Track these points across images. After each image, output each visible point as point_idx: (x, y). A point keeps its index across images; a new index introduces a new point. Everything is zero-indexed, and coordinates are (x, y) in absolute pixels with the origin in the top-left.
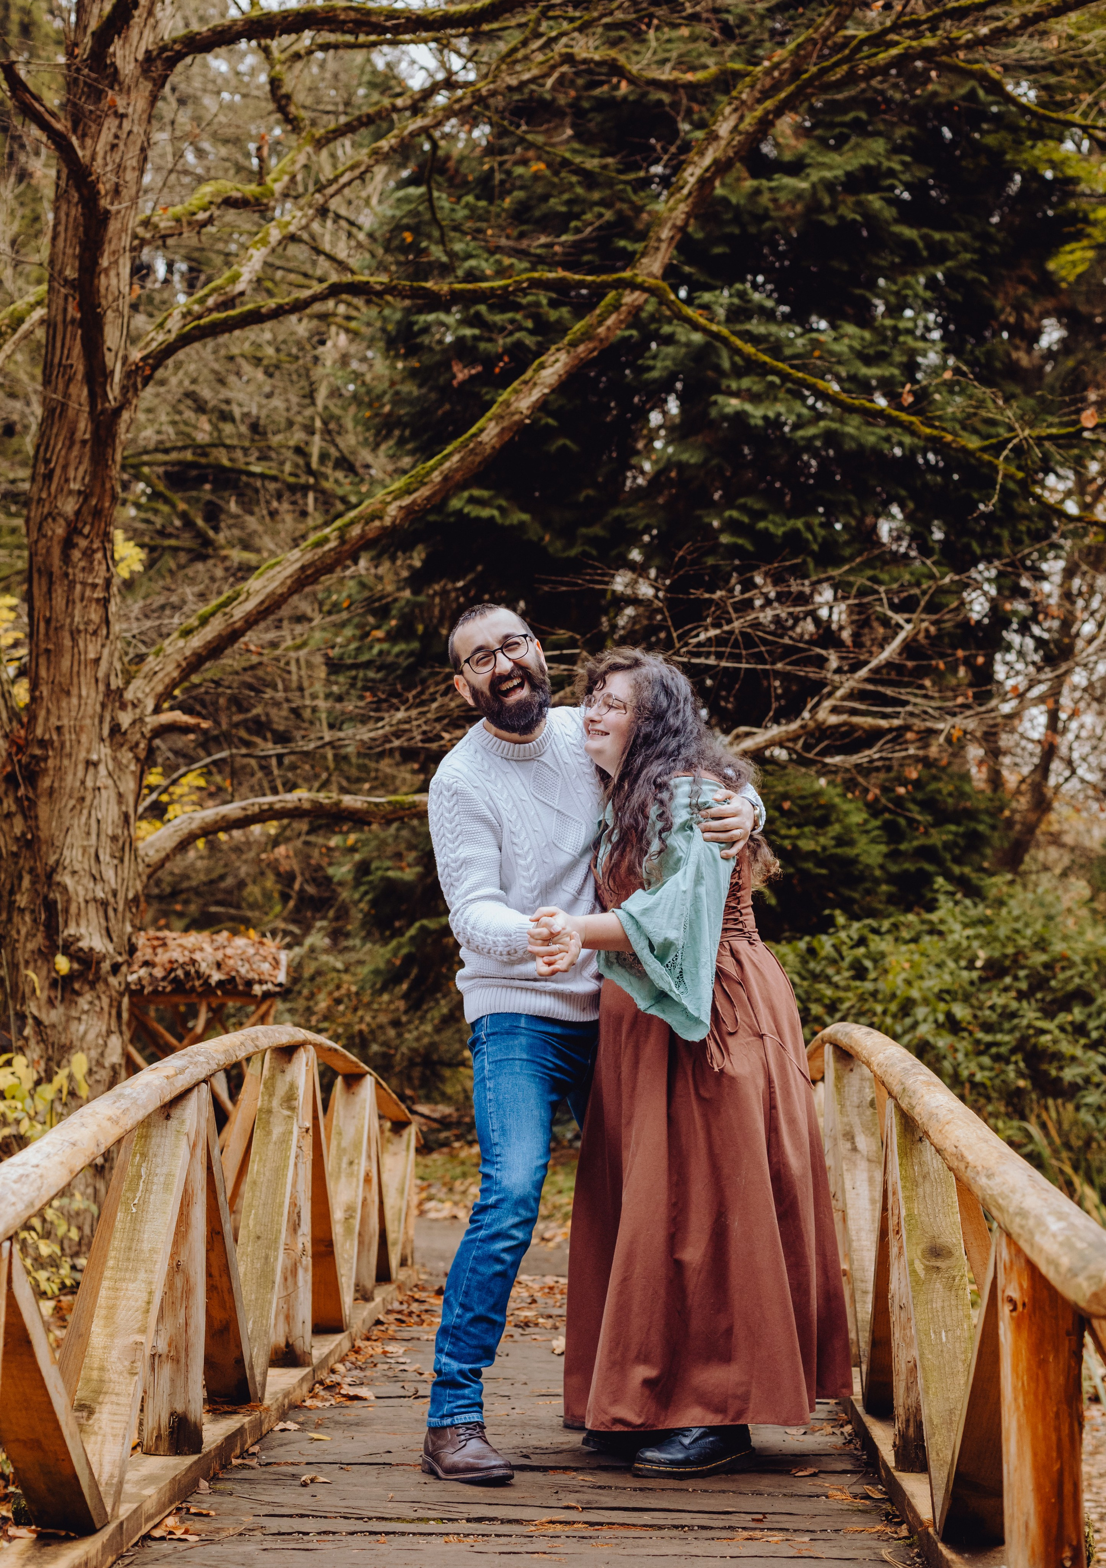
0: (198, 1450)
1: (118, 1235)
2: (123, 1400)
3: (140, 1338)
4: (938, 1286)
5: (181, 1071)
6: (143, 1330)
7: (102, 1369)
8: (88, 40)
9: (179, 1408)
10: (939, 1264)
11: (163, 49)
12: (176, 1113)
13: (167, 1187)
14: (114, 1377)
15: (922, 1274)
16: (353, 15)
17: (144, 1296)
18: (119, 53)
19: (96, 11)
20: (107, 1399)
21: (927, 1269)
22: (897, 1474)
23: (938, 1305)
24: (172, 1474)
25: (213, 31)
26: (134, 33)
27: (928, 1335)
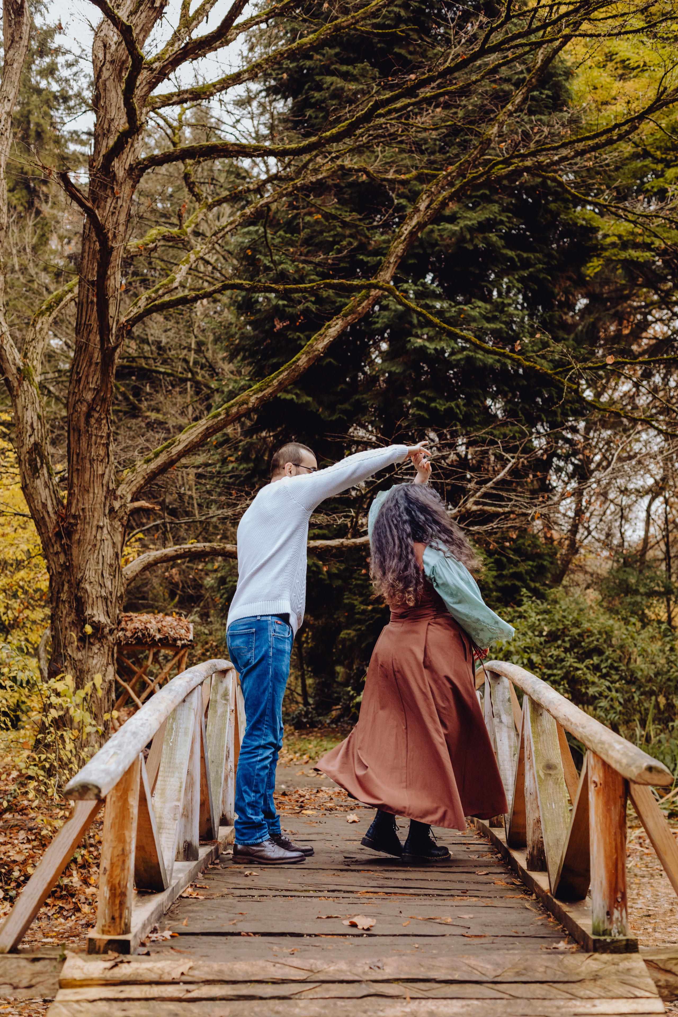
0: (197, 859)
1: (164, 756)
2: (171, 832)
3: (177, 803)
4: (551, 782)
5: (192, 679)
6: (178, 800)
7: (160, 817)
8: (101, 159)
9: (188, 839)
10: (551, 772)
11: (139, 163)
12: (188, 700)
13: (186, 734)
14: (166, 821)
15: (543, 777)
16: (236, 148)
17: (178, 784)
18: (117, 165)
19: (104, 144)
20: (164, 831)
21: (545, 774)
22: (528, 872)
23: (551, 791)
24: (188, 869)
25: (164, 154)
26: (124, 156)
27: (546, 805)
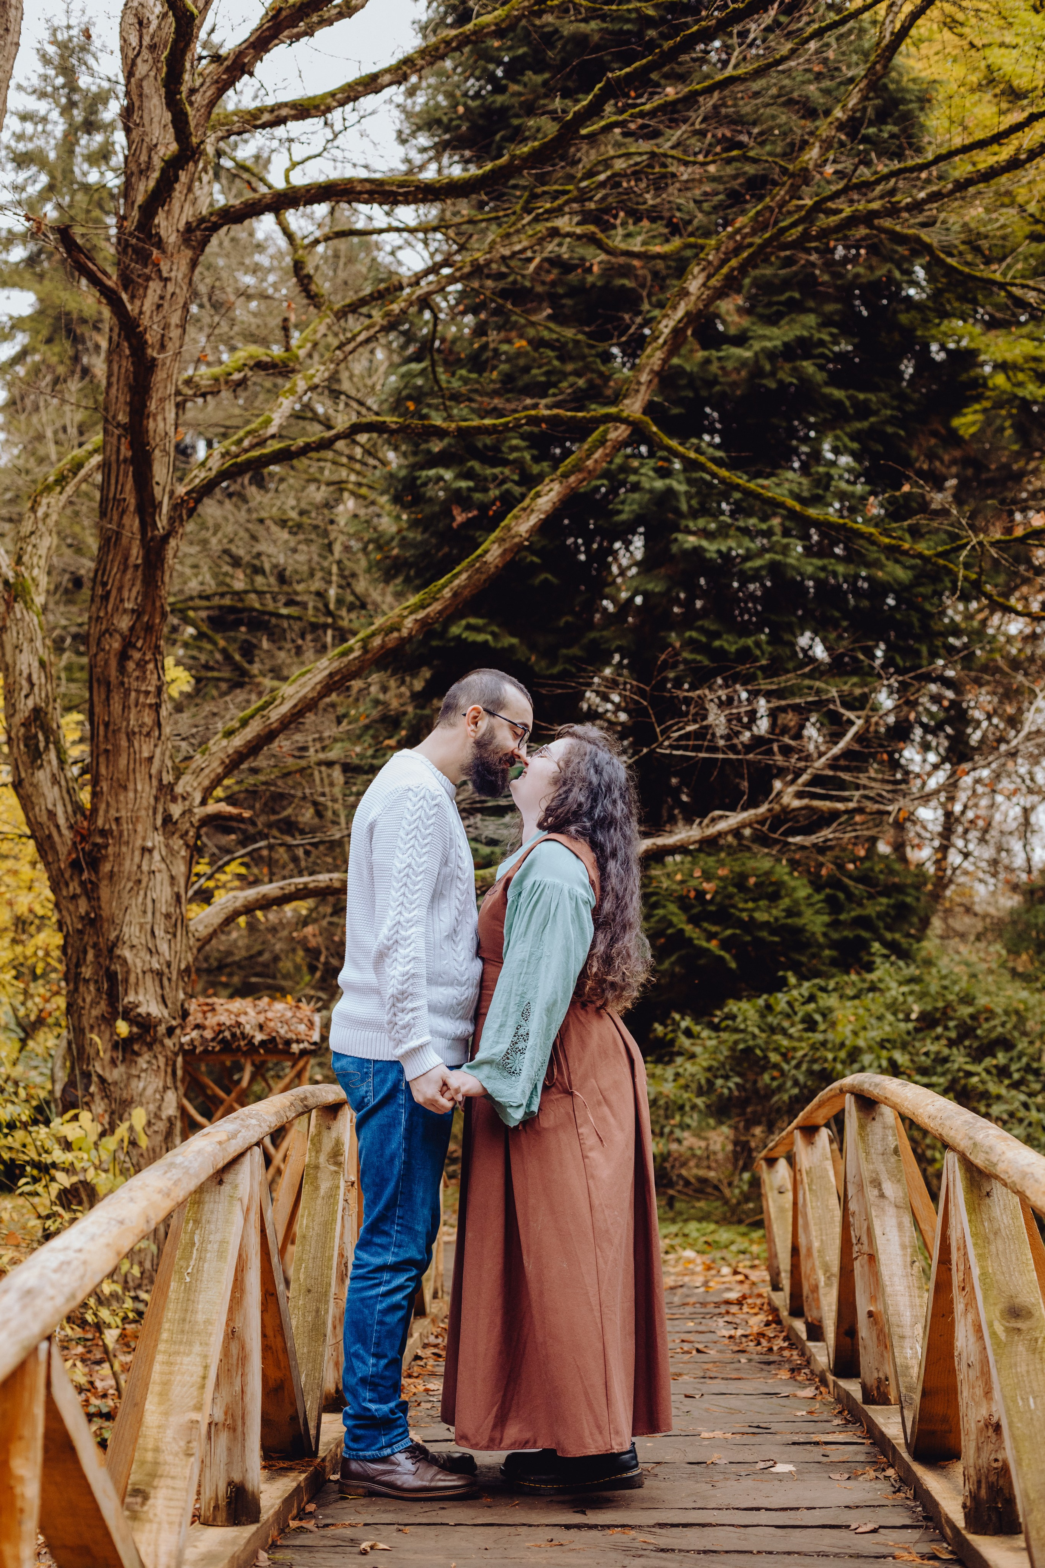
0: (256, 1520)
1: (172, 1306)
2: (179, 1484)
3: (195, 1416)
4: (1021, 1348)
5: (233, 1136)
6: (198, 1408)
7: (157, 1450)
8: (135, 213)
9: (237, 1477)
10: (1019, 1325)
11: (202, 220)
12: (228, 1178)
13: (221, 1255)
14: (169, 1458)
15: (1003, 1336)
16: (368, 186)
17: (200, 1371)
18: (163, 224)
19: (142, 187)
20: (162, 1482)
21: (1008, 1330)
23: (1022, 1369)
24: (230, 1550)
25: (245, 204)
26: (176, 204)
27: (1015, 1401)
